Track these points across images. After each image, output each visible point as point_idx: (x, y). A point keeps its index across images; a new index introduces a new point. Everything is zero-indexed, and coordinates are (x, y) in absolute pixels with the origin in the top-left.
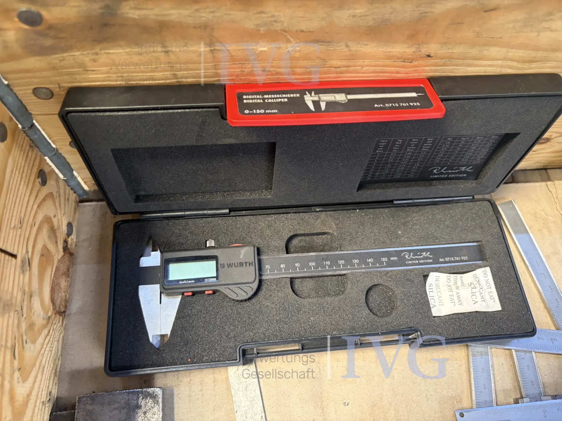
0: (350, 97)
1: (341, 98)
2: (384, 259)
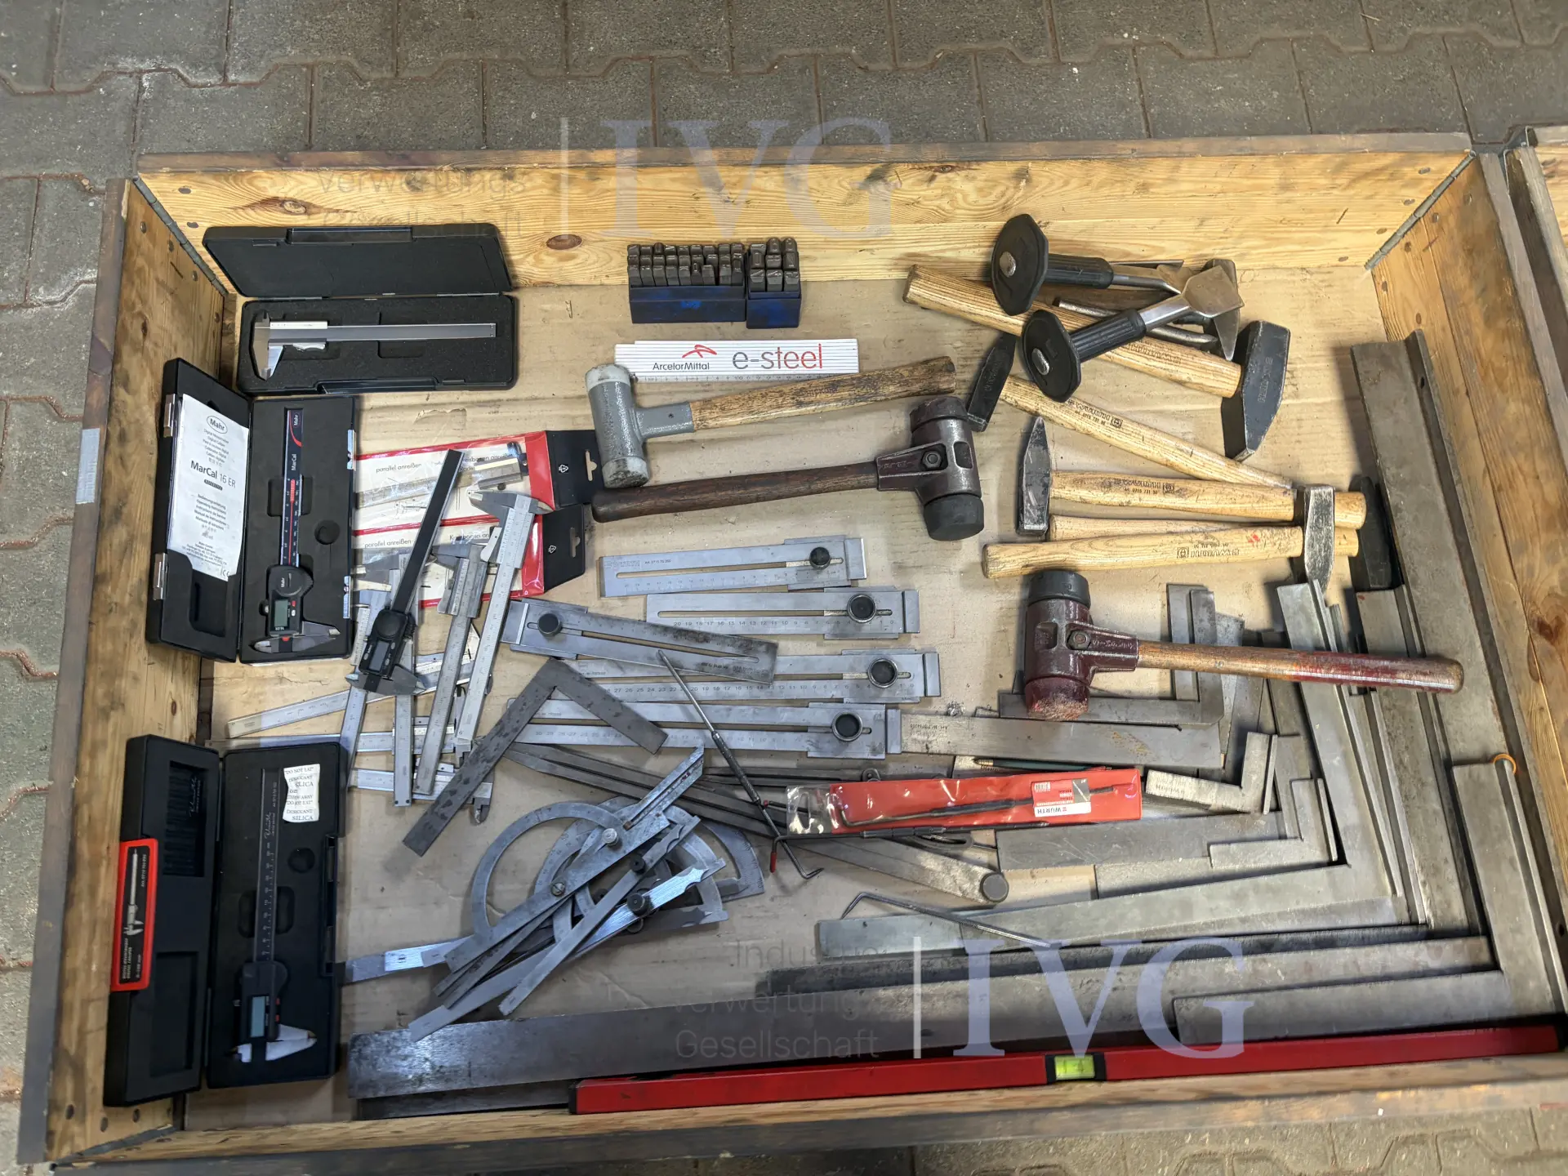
0: (133, 901)
1: (132, 910)
2: (268, 854)
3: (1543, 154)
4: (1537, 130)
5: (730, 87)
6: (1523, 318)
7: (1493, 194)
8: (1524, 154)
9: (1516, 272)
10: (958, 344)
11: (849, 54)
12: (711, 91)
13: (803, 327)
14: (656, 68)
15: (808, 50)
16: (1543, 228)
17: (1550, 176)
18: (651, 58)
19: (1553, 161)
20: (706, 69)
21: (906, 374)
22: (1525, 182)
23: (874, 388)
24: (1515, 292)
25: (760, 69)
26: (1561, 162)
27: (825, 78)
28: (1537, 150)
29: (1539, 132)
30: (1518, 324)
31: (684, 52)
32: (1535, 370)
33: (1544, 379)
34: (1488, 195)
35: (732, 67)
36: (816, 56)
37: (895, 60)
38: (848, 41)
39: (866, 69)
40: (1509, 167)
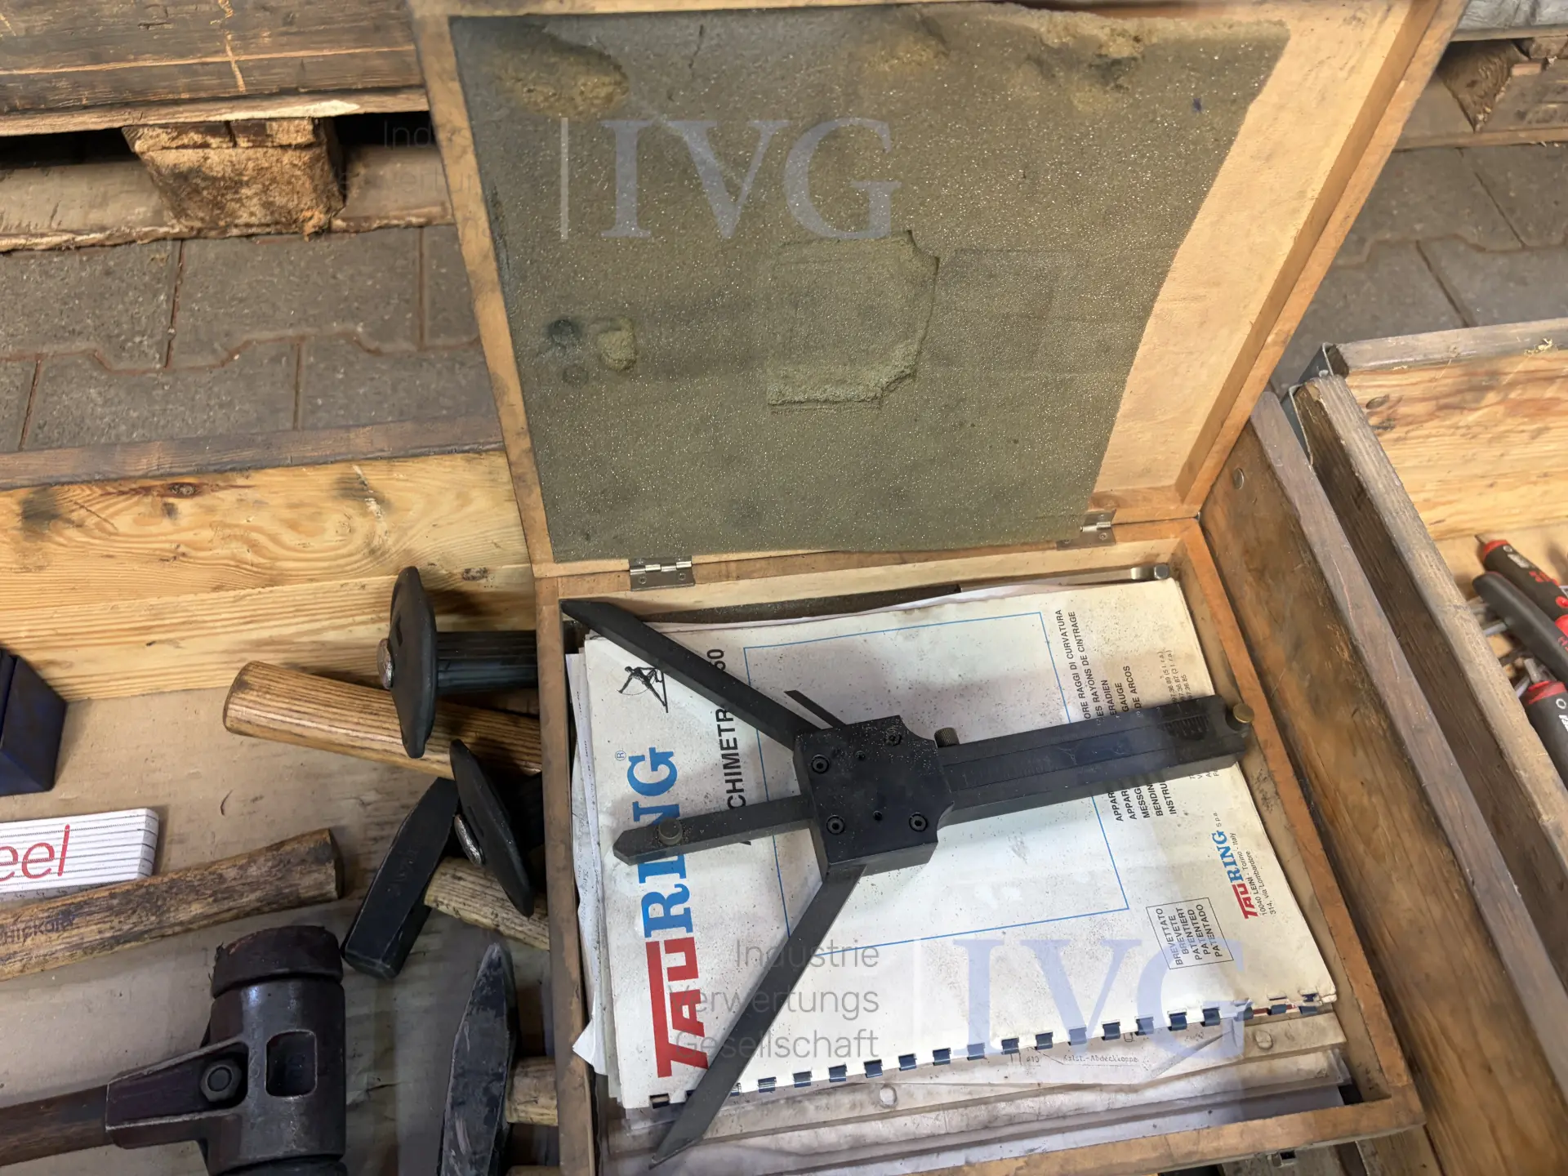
3: (1363, 388)
4: (1342, 348)
5: (154, 388)
6: (1381, 706)
7: (1278, 465)
8: (1326, 390)
9: (1351, 615)
10: (370, 797)
11: (354, 333)
12: (122, 395)
13: (63, 790)
14: (42, 369)
15: (290, 332)
16: (1387, 520)
17: (1386, 426)
18: (39, 356)
19: (1386, 399)
20: (122, 366)
21: (231, 873)
22: (1337, 439)
23: (159, 911)
24: (1355, 652)
25: (211, 360)
26: (1399, 400)
27: (310, 367)
28: (1347, 380)
29: (1348, 350)
30: (1374, 720)
31: (93, 345)
32: (1431, 823)
33: (1456, 846)
34: (1269, 467)
35: (167, 360)
36: (303, 338)
37: (422, 336)
38: (354, 316)
39: (377, 353)
40: (1305, 416)
